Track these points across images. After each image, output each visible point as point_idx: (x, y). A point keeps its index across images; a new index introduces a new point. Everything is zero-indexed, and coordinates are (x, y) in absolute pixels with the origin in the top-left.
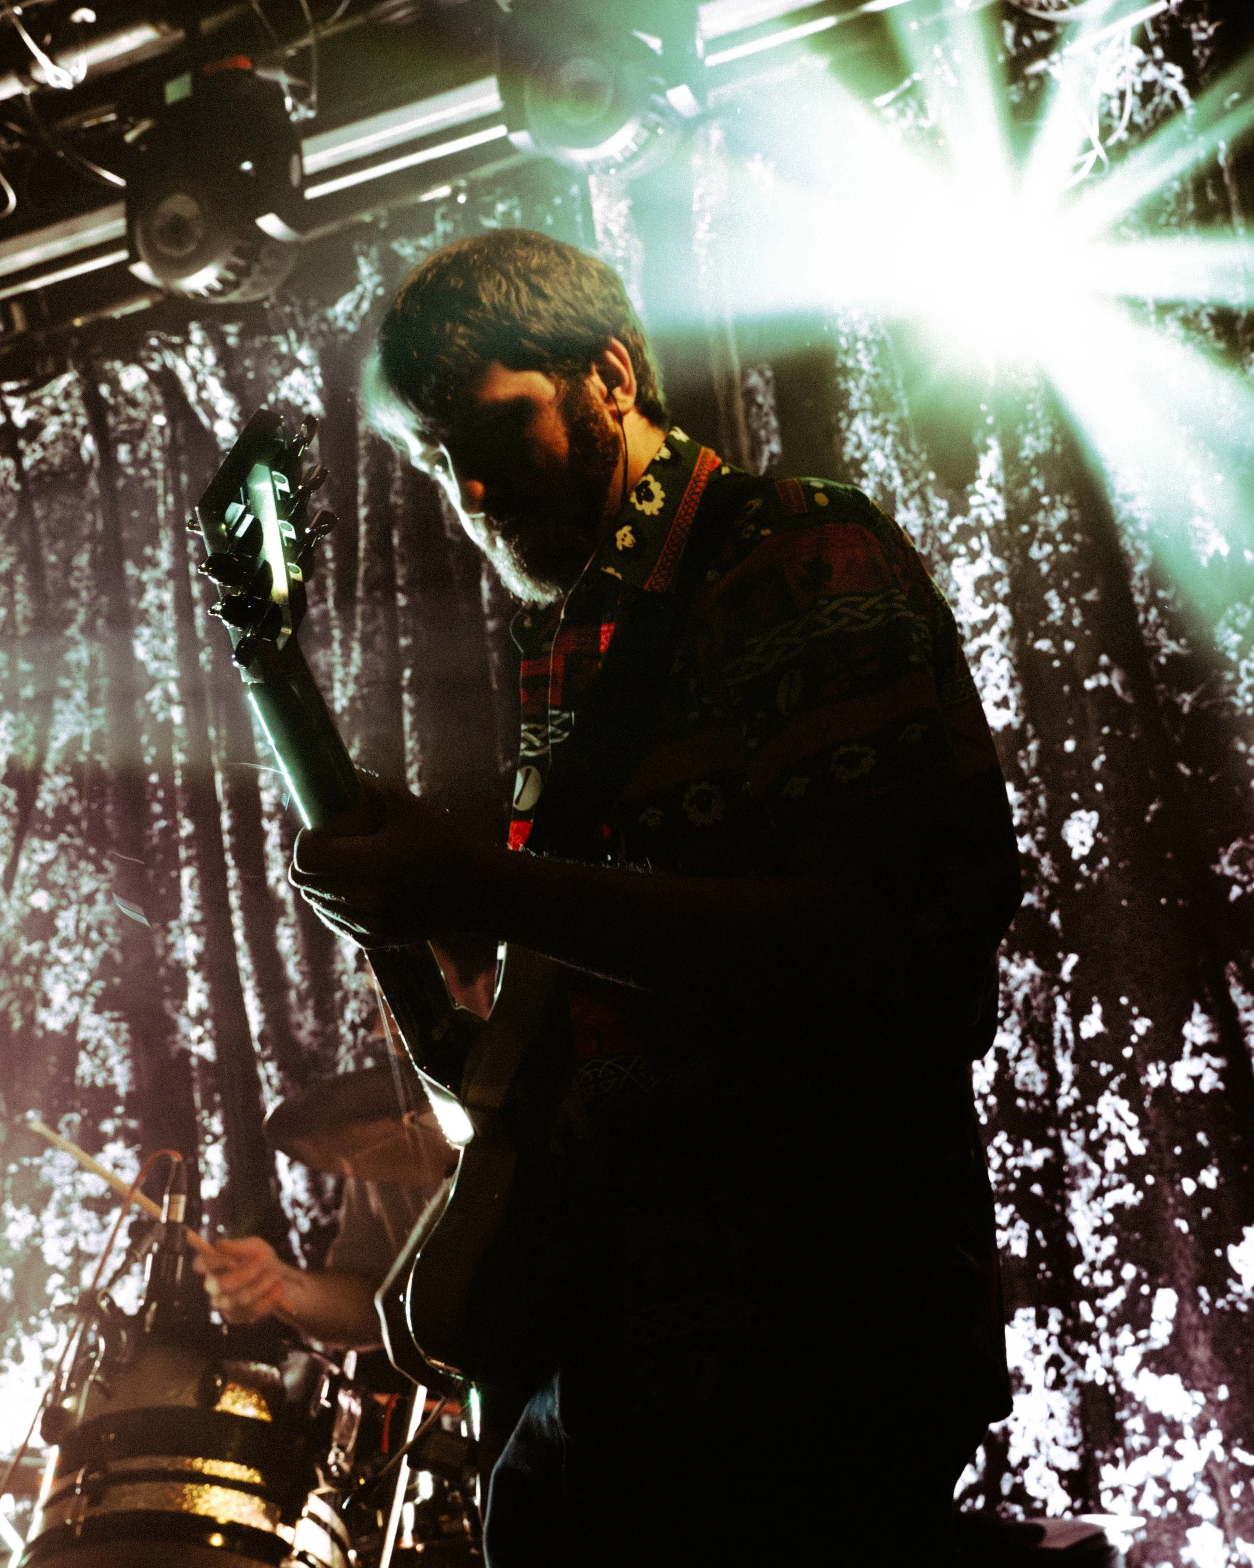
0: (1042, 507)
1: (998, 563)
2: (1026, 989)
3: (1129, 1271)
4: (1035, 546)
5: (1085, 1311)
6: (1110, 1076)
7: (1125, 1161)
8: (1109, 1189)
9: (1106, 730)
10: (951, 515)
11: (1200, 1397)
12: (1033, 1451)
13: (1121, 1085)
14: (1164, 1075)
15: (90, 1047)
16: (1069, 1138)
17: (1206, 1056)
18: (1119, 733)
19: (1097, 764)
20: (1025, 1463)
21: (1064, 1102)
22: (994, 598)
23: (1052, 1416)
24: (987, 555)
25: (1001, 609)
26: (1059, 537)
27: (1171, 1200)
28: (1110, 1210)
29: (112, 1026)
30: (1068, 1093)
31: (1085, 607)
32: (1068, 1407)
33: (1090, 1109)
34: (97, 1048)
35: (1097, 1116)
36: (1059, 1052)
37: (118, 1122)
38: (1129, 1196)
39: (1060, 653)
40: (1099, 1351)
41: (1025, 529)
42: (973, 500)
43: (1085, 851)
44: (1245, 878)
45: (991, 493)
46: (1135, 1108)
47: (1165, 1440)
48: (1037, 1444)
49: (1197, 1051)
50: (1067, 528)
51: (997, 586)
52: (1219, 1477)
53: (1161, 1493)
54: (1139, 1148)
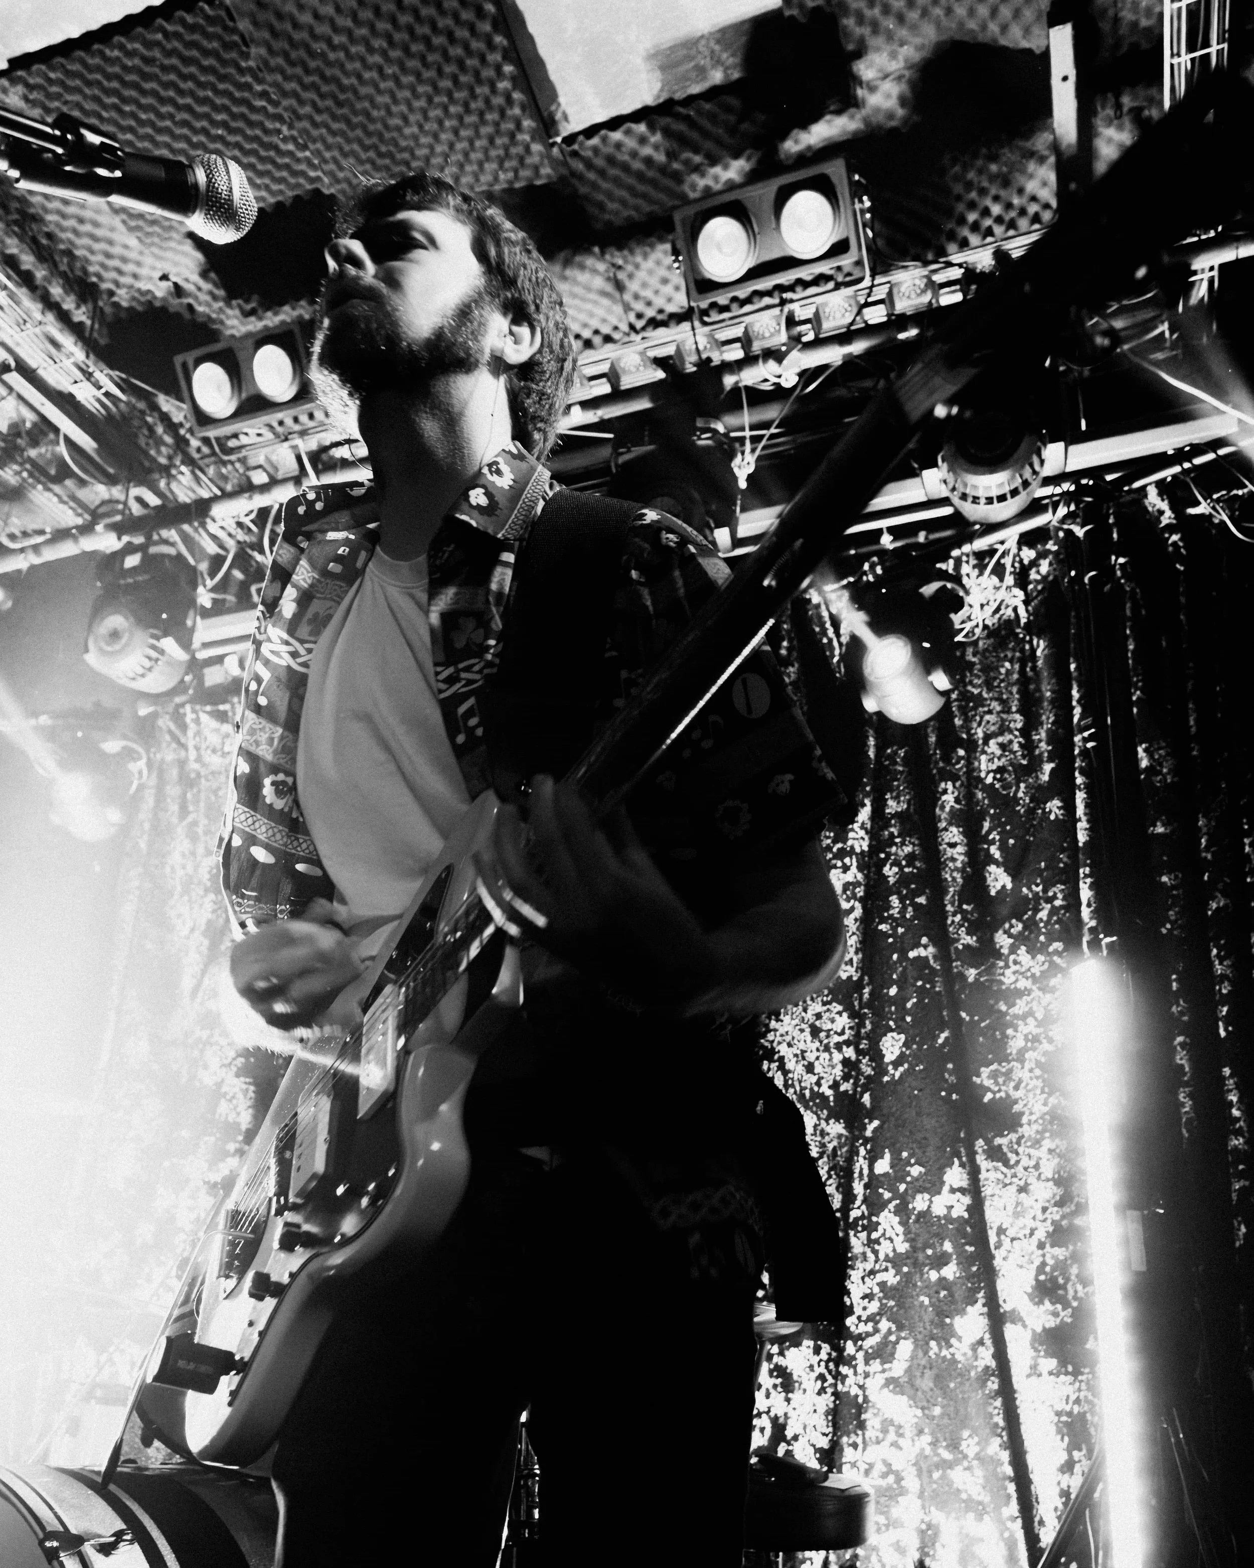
0: (896, 844)
1: (860, 877)
2: (835, 1143)
3: (885, 1325)
4: (888, 866)
5: (850, 1348)
6: (890, 1201)
7: (891, 1255)
8: (879, 1271)
9: (920, 983)
10: (835, 842)
11: (919, 1413)
12: (802, 1432)
13: (896, 1206)
14: (927, 1203)
15: (228, 1097)
16: (855, 1235)
17: (958, 1194)
18: (928, 986)
19: (909, 1005)
20: (796, 1438)
21: (854, 1214)
22: (854, 896)
23: (815, 1411)
24: (854, 869)
25: (858, 905)
26: (904, 863)
27: (919, 1284)
28: (878, 1284)
29: (244, 1087)
30: (859, 1208)
31: (917, 907)
32: (826, 1408)
33: (874, 1219)
34: (233, 1097)
35: (878, 1224)
36: (857, 1181)
37: (237, 1145)
38: (890, 1278)
39: (894, 935)
40: (855, 1374)
41: (882, 856)
42: (851, 835)
43: (893, 1058)
44: (996, 1089)
45: (862, 833)
46: (904, 1223)
47: (892, 1436)
48: (805, 1428)
49: (953, 1191)
50: (911, 858)
51: (858, 890)
52: (924, 1467)
53: (884, 1469)
54: (902, 1247)
